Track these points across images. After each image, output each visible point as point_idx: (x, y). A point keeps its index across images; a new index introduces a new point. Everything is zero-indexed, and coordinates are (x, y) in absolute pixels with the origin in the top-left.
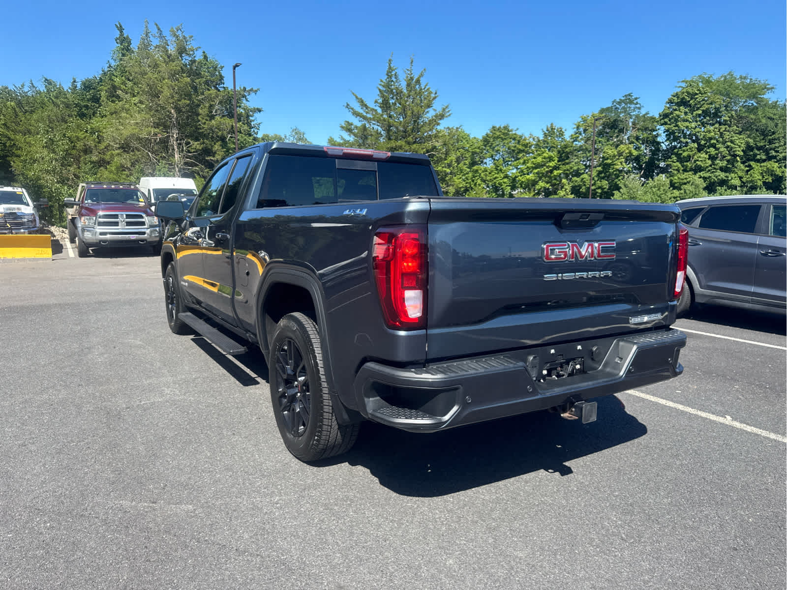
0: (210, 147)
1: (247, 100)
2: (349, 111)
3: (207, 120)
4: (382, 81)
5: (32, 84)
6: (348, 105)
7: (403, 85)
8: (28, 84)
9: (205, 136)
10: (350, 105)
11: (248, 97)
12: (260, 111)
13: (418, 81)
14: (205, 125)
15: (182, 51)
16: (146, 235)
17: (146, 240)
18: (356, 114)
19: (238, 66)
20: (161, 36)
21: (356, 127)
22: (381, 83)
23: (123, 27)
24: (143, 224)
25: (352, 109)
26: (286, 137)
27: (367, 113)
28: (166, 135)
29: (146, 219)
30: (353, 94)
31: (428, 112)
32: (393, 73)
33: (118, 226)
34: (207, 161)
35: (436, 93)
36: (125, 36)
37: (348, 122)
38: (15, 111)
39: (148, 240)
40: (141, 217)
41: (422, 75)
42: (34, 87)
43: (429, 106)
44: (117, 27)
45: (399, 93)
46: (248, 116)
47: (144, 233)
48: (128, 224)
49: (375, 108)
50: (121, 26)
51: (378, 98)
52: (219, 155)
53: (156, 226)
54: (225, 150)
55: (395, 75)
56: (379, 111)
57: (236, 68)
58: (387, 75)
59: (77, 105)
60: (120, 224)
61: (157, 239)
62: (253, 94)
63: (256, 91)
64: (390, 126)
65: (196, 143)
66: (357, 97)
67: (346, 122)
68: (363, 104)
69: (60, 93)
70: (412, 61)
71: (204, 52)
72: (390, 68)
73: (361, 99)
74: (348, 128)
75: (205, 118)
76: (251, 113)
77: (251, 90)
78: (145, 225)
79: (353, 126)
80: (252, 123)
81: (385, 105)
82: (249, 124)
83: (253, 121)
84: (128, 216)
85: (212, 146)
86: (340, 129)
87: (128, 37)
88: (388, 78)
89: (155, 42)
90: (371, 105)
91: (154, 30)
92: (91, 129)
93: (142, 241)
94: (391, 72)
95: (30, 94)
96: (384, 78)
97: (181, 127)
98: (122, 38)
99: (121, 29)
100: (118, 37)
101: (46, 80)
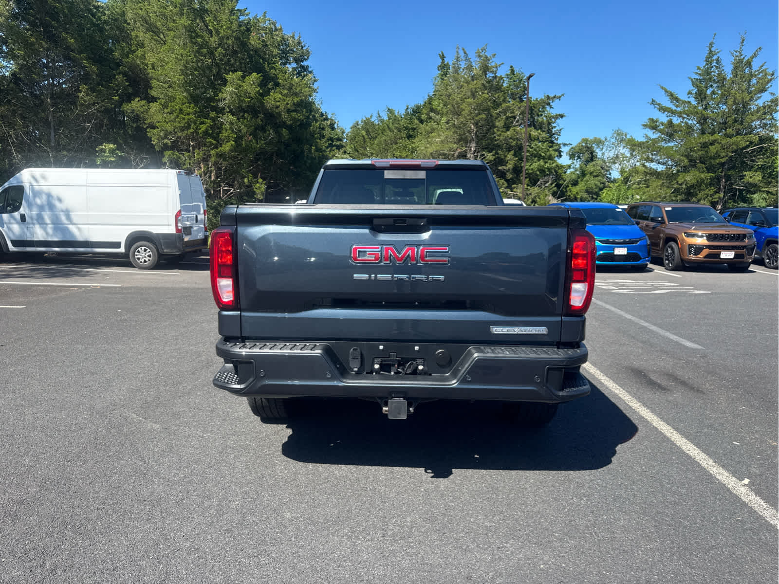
0: (503, 157)
1: (551, 108)
2: (655, 107)
3: (502, 131)
4: (699, 68)
5: (379, 114)
6: (653, 101)
7: (728, 71)
8: (375, 115)
9: (499, 147)
10: (656, 101)
11: (551, 104)
12: (562, 116)
13: (749, 64)
14: (501, 136)
15: (485, 69)
18: (663, 109)
19: (532, 76)
20: (467, 59)
21: (662, 124)
22: (698, 71)
23: (445, 56)
25: (659, 104)
26: (606, 139)
27: (677, 106)
28: (464, 149)
30: (662, 88)
31: (759, 98)
32: (715, 58)
34: (500, 170)
35: (773, 74)
36: (446, 63)
37: (652, 119)
38: (364, 138)
41: (755, 56)
42: (380, 116)
43: (763, 90)
44: (440, 56)
45: (722, 79)
46: (549, 124)
49: (689, 100)
50: (443, 55)
51: (692, 88)
52: (510, 164)
54: (517, 159)
55: (717, 60)
56: (694, 102)
57: (531, 79)
58: (706, 61)
59: (406, 128)
62: (557, 101)
63: (560, 97)
64: (705, 119)
65: (489, 154)
66: (666, 91)
67: (650, 119)
68: (673, 97)
69: (396, 120)
70: (743, 40)
71: (511, 67)
72: (711, 52)
73: (671, 92)
74: (653, 125)
75: (501, 130)
76: (553, 120)
77: (555, 97)
79: (658, 124)
80: (553, 130)
81: (701, 96)
82: (549, 131)
83: (555, 127)
85: (506, 156)
86: (642, 127)
87: (448, 63)
88: (707, 64)
89: (463, 65)
90: (683, 97)
91: (462, 54)
92: (412, 148)
94: (711, 57)
95: (376, 122)
96: (703, 65)
97: (479, 140)
98: (443, 65)
99: (443, 57)
100: (440, 64)
101: (389, 109)
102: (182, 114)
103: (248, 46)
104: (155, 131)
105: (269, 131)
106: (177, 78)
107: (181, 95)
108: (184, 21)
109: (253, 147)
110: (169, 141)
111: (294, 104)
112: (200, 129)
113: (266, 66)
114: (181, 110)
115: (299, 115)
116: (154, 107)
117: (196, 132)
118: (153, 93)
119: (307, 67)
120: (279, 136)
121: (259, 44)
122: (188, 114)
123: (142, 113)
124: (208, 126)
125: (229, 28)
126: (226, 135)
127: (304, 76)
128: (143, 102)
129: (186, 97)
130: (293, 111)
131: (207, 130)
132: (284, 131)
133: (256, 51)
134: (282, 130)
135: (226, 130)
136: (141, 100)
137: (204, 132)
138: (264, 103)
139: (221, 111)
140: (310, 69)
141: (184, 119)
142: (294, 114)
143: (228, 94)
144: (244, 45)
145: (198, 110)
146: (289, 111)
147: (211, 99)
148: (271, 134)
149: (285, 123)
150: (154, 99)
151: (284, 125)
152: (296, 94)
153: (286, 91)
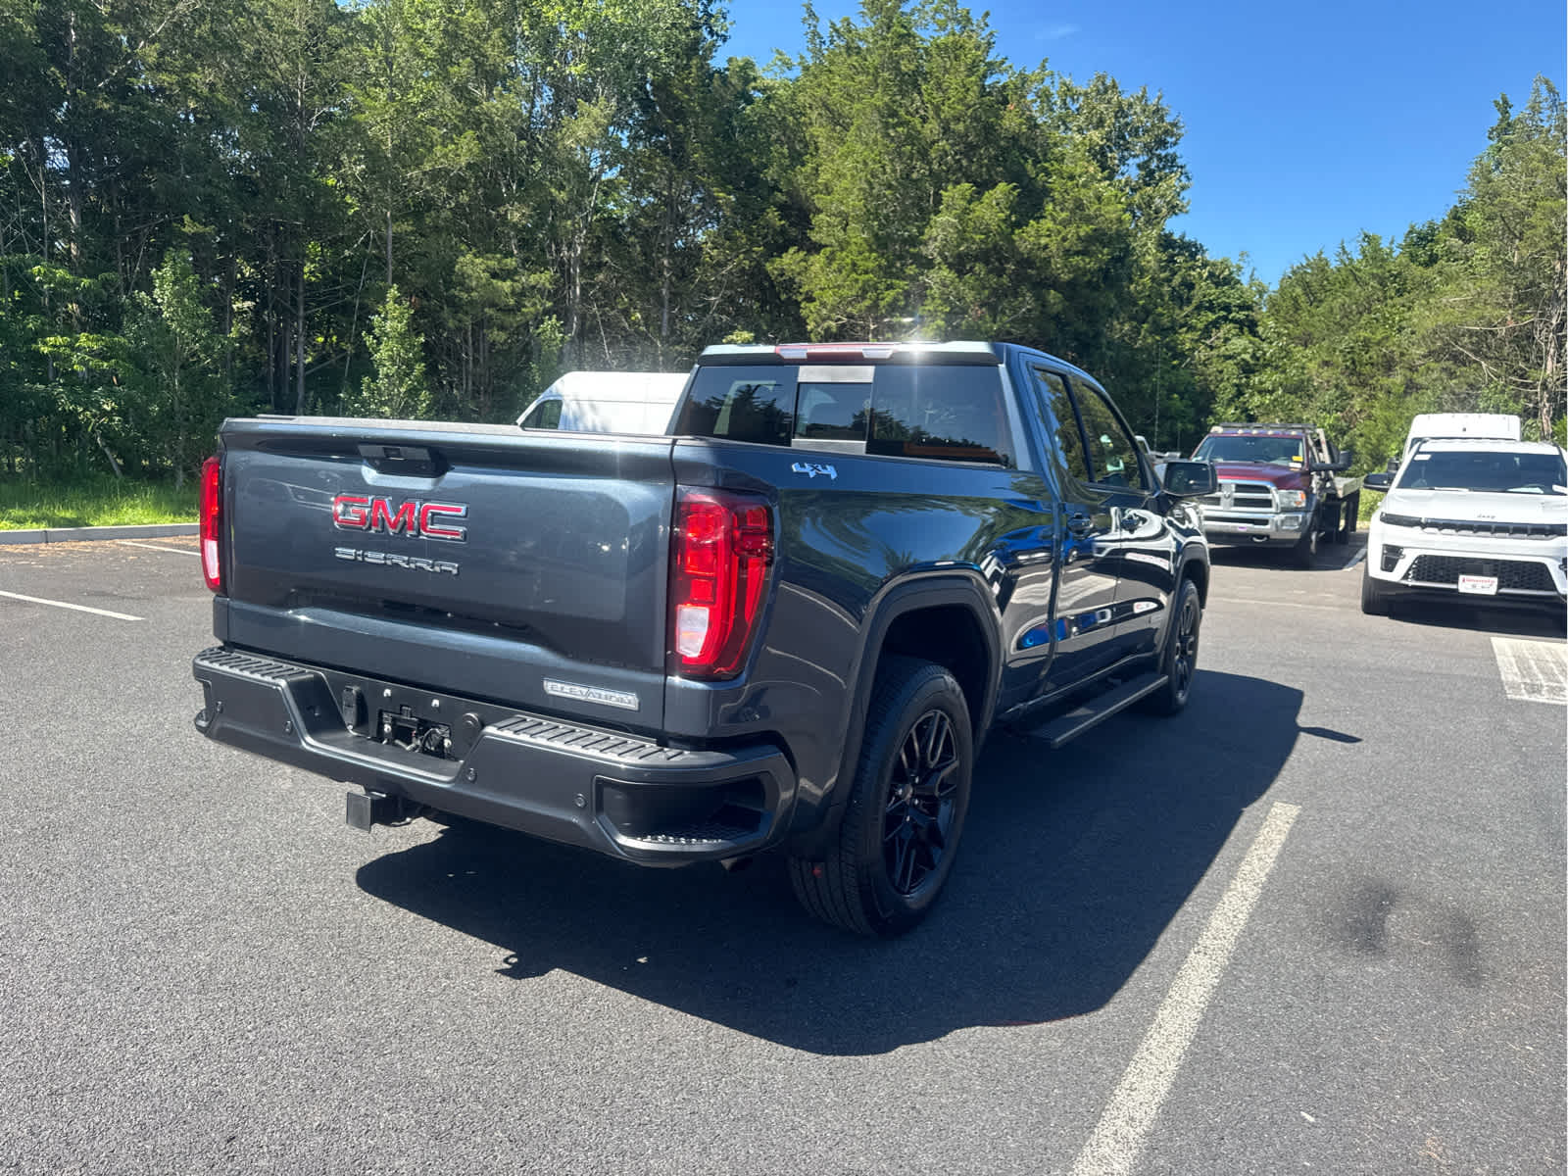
16: (1268, 527)
17: (1268, 536)
20: (1555, 105)
23: (1510, 104)
24: (1267, 503)
28: (1526, 320)
29: (1276, 496)
33: (1218, 504)
36: (1509, 120)
38: (1297, 302)
39: (1272, 537)
40: (1267, 491)
44: (1500, 106)
47: (1265, 522)
48: (1239, 502)
50: (1505, 102)
53: (1297, 510)
60: (1223, 501)
61: (1297, 536)
78: (1270, 506)
84: (1240, 488)
93: (1260, 536)
95: (1334, 265)
98: (1504, 125)
99: (1505, 107)
100: (1495, 125)
101: (1366, 236)
102: (855, 271)
103: (996, 130)
104: (812, 306)
105: (1024, 296)
106: (854, 203)
107: (858, 236)
108: (880, 99)
109: (983, 329)
110: (834, 324)
111: (1079, 238)
112: (883, 299)
113: (1029, 166)
114: (854, 264)
115: (1087, 260)
116: (818, 260)
117: (875, 305)
118: (815, 237)
119: (1174, 158)
120: (1043, 306)
121: (1021, 124)
122: (866, 272)
123: (799, 274)
124: (898, 293)
125: (961, 100)
126: (931, 308)
127: (1161, 179)
128: (802, 254)
129: (865, 240)
130: (1077, 253)
131: (896, 300)
132: (1053, 296)
133: (1014, 139)
134: (1049, 293)
135: (933, 299)
136: (798, 251)
137: (890, 305)
138: (1014, 241)
139: (927, 264)
140: (1180, 162)
141: (857, 281)
142: (1076, 260)
143: (941, 228)
144: (989, 132)
145: (884, 262)
146: (1067, 253)
147: (913, 241)
148: (1028, 301)
149: (1057, 278)
150: (816, 248)
151: (1055, 284)
152: (1088, 220)
153: (1064, 215)
